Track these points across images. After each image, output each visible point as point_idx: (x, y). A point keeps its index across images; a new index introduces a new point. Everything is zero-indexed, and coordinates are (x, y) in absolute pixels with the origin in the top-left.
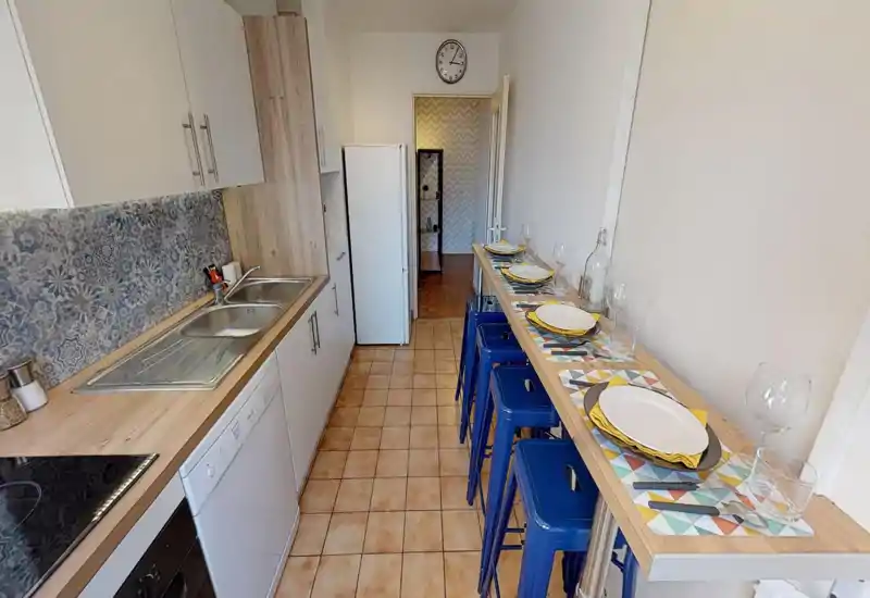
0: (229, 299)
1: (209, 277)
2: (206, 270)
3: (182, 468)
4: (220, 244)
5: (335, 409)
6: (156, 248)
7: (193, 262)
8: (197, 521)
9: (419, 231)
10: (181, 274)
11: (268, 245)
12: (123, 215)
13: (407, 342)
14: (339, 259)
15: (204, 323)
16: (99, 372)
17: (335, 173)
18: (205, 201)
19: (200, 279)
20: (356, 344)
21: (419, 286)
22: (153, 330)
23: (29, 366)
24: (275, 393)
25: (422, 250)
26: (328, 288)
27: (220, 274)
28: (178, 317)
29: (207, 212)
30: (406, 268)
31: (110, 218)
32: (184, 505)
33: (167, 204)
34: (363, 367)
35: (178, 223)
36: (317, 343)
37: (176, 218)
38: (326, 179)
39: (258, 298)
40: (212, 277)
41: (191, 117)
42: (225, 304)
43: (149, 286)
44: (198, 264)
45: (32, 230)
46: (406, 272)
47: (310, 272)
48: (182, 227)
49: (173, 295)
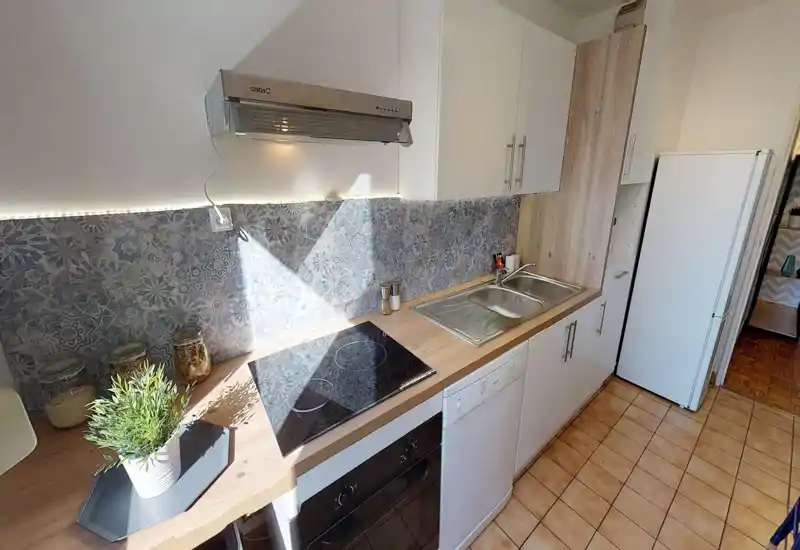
0: (504, 283)
1: (496, 262)
2: (494, 256)
3: (445, 390)
4: (510, 237)
5: (570, 426)
6: (469, 233)
7: (488, 247)
8: (444, 432)
9: (763, 270)
10: (478, 254)
11: (548, 246)
12: (457, 208)
13: (694, 407)
14: (618, 277)
15: (483, 295)
16: (424, 303)
17: (640, 185)
18: (508, 203)
19: (489, 261)
20: (614, 374)
21: (738, 345)
22: (455, 289)
23: (399, 285)
24: (519, 377)
25: (762, 297)
26: (597, 302)
27: (504, 262)
28: (469, 285)
29: (507, 211)
30: (720, 312)
31: (452, 209)
32: (439, 417)
33: (483, 204)
34: (616, 404)
35: (486, 217)
36: (568, 353)
37: (485, 213)
38: (624, 191)
39: (526, 290)
40: (498, 263)
41: (514, 139)
42: (501, 286)
43: (459, 258)
44: (491, 250)
45: (417, 211)
46: (718, 322)
47: (581, 282)
48: (488, 220)
49: (470, 268)
